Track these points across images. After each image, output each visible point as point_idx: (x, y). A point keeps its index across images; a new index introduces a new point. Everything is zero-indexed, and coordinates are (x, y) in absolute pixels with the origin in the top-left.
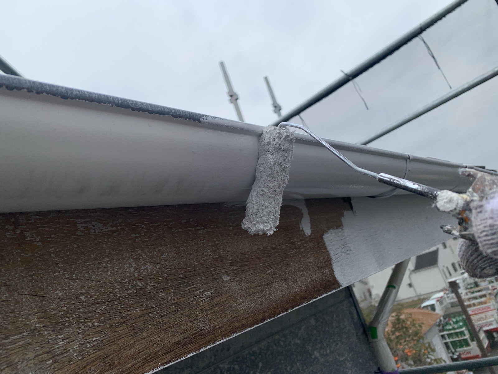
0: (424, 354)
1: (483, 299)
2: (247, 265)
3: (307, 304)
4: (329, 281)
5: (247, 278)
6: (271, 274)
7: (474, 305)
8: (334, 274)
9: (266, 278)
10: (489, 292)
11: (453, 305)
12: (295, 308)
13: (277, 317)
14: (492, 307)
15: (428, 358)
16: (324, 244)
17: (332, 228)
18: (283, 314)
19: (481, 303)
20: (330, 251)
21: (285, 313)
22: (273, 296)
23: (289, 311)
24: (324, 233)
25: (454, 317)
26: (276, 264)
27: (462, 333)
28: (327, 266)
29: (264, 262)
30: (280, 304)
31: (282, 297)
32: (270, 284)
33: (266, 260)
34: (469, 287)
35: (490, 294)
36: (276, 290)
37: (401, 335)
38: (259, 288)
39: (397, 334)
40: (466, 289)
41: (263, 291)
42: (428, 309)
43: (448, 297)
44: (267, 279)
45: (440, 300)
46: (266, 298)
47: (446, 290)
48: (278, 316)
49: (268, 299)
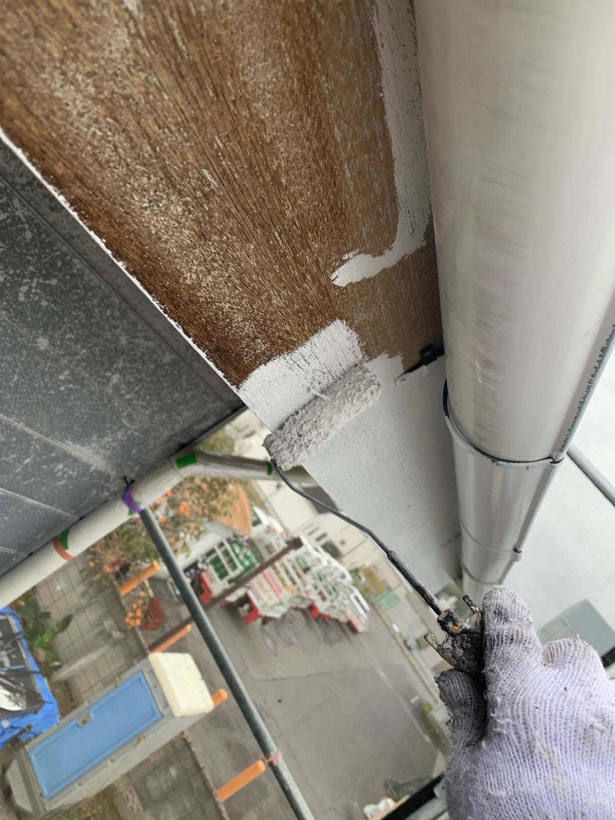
0: (188, 528)
1: (289, 582)
2: (201, 87)
3: (161, 311)
4: (239, 356)
5: (163, 93)
6: (204, 185)
7: (278, 573)
8: (260, 364)
9: (186, 171)
10: (302, 588)
11: (269, 548)
12: (135, 280)
13: (87, 229)
14: (281, 595)
15: (185, 533)
16: (322, 327)
17: (362, 337)
18: (103, 246)
19: (283, 581)
20: (309, 343)
21: (109, 252)
22: (141, 201)
23: (120, 264)
24: (346, 320)
25: (253, 552)
26: (236, 196)
27: (234, 567)
28: (273, 343)
29: (231, 154)
30: (128, 231)
31: (150, 234)
32: (174, 186)
33: (237, 158)
34: (300, 561)
35: (299, 589)
36: (163, 209)
37: (204, 492)
38: (149, 149)
39: (204, 486)
40: (297, 559)
41: (145, 165)
42: (253, 516)
43: (278, 539)
44: (184, 173)
45: (269, 530)
46: (127, 178)
47: (287, 534)
48: (91, 228)
49: (124, 185)
